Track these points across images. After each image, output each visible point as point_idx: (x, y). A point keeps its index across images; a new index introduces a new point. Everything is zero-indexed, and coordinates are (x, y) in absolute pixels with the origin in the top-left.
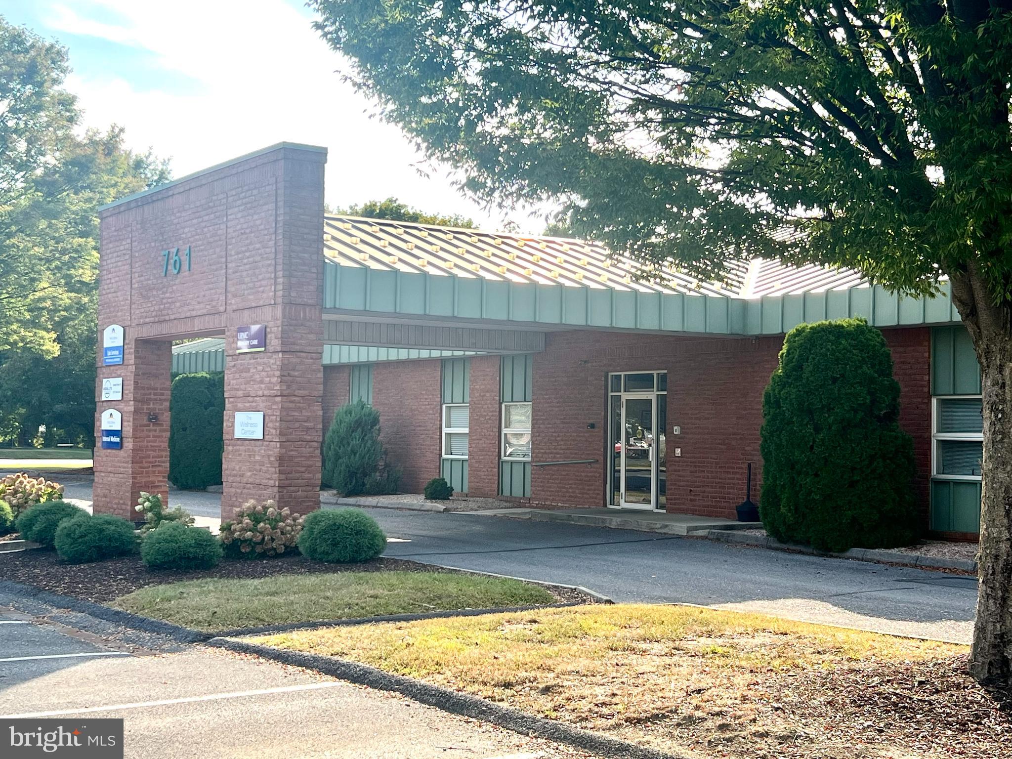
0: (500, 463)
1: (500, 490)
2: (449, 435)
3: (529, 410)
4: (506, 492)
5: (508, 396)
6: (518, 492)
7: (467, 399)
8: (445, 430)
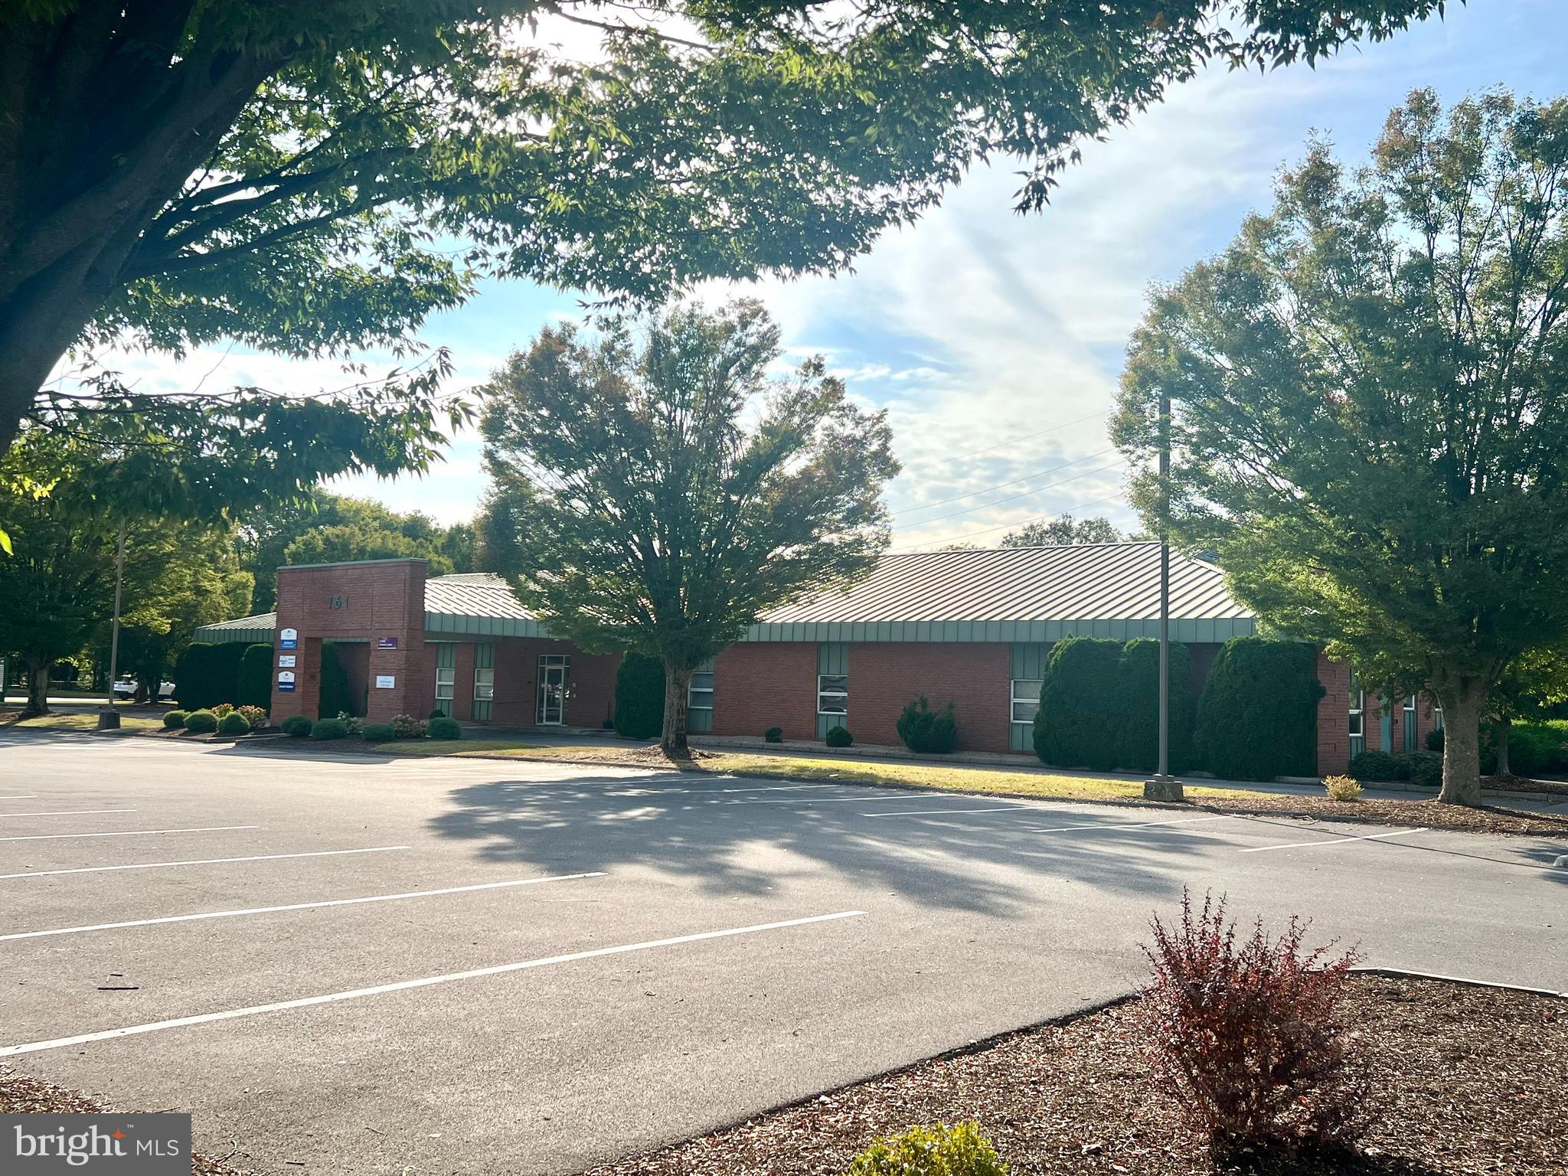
0: (473, 702)
1: (473, 716)
2: (440, 686)
3: (492, 674)
4: (477, 718)
5: (479, 665)
6: (484, 717)
7: (453, 665)
8: (438, 683)
